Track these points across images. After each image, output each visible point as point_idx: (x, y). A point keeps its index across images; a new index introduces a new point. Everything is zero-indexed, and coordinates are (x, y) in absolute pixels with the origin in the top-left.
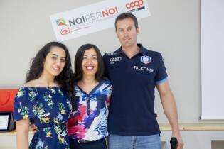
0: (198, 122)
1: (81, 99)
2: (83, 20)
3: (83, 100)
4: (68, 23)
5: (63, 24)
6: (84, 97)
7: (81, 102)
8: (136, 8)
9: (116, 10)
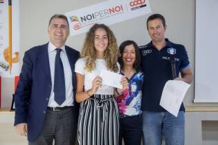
8: (138, 5)
9: (121, 8)
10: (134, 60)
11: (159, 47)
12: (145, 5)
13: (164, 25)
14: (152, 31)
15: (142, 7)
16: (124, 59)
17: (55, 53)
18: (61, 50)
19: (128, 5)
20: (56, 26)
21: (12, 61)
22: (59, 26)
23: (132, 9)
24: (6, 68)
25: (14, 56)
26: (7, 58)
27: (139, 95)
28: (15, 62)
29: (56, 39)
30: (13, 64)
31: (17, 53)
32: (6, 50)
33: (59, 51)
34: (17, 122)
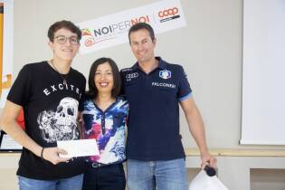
0: (237, 147)
1: (95, 117)
2: (110, 29)
3: (98, 118)
4: (93, 33)
5: (87, 34)
6: (98, 114)
7: (95, 121)
8: (170, 16)
9: (147, 19)
23: (161, 21)
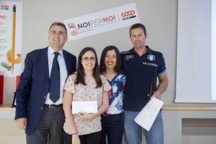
8: (129, 16)
9: (114, 18)
10: (115, 64)
11: (140, 53)
12: (135, 17)
13: (145, 34)
14: (134, 39)
15: (132, 17)
16: (106, 63)
17: (53, 56)
18: (59, 54)
19: (120, 15)
20: (54, 32)
21: (14, 62)
22: (57, 32)
23: (123, 19)
24: (9, 68)
25: (16, 57)
26: (9, 59)
27: (120, 95)
28: (17, 63)
29: (54, 44)
30: (15, 65)
31: (19, 55)
32: (9, 52)
33: (57, 54)
34: (17, 117)
